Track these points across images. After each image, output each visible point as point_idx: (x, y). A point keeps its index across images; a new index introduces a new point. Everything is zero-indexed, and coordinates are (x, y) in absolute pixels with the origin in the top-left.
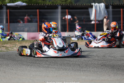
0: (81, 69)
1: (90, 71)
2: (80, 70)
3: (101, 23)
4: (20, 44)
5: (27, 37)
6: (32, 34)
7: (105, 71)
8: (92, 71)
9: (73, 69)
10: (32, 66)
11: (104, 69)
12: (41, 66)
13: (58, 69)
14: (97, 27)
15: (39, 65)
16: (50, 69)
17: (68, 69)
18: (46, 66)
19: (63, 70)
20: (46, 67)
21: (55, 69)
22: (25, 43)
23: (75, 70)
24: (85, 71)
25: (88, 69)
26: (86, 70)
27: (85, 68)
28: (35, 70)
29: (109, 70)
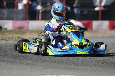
0: (76, 67)
1: (87, 70)
2: (74, 69)
3: (107, 9)
4: (3, 35)
5: (13, 26)
6: (19, 23)
7: (107, 70)
8: (90, 70)
9: (65, 67)
10: (14, 64)
11: (105, 68)
12: (25, 64)
13: (46, 67)
14: (102, 15)
15: (22, 61)
16: (36, 67)
17: (59, 67)
18: (32, 63)
19: (52, 68)
20: (31, 65)
21: (42, 67)
22: (9, 34)
23: (68, 69)
24: (80, 69)
25: (85, 68)
26: (82, 69)
27: (81, 65)
28: (17, 67)
29: (111, 69)
